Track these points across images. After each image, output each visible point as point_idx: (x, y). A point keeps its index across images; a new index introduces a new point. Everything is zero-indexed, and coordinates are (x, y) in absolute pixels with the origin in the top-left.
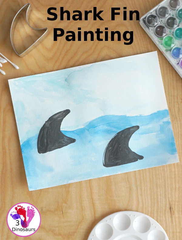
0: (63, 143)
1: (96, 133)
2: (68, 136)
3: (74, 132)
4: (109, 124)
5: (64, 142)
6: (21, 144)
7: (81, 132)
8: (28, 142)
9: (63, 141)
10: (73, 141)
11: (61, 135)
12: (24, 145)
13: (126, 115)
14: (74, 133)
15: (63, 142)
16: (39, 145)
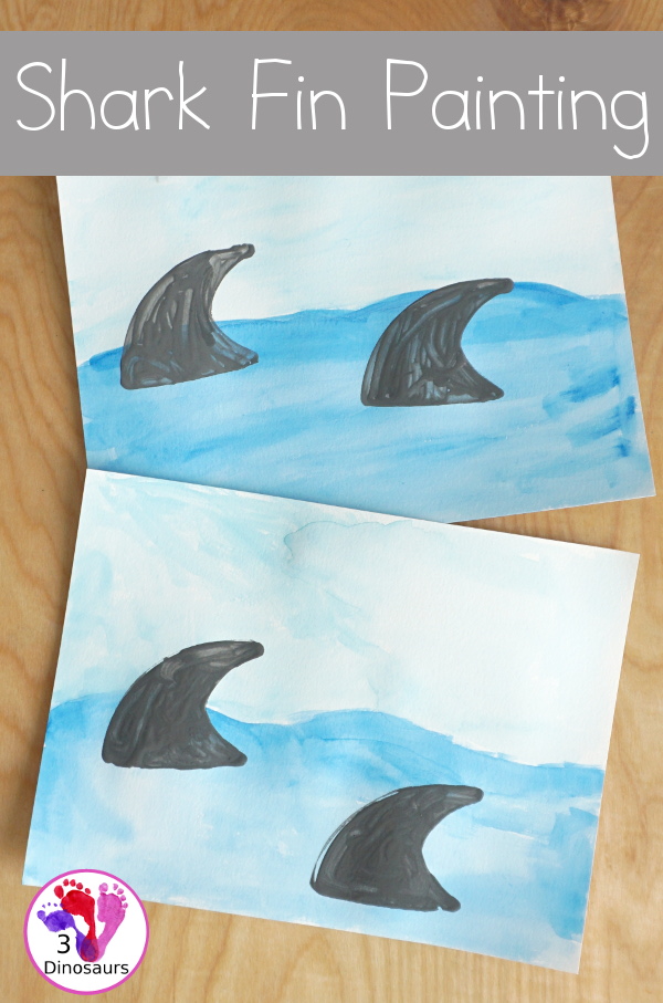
0: (199, 756)
1: (325, 760)
2: (224, 736)
3: (252, 730)
4: (380, 747)
5: (204, 754)
6: (54, 704)
7: (274, 738)
8: (78, 707)
9: (203, 748)
10: (237, 759)
11: (201, 725)
12: (61, 713)
13: (451, 737)
14: (251, 733)
15: (199, 751)
16: (115, 733)
